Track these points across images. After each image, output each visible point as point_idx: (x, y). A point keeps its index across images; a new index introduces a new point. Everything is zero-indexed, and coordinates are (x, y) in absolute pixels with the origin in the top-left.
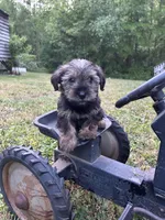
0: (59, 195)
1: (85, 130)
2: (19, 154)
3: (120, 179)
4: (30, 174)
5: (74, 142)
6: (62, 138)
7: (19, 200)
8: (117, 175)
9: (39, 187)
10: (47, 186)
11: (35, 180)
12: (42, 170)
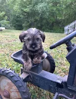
0: (24, 91)
1: (36, 59)
2: (5, 72)
3: (52, 81)
4: (10, 81)
5: (30, 65)
6: (25, 64)
7: (5, 94)
8: (51, 79)
9: (14, 88)
10: (19, 87)
11: (13, 84)
12: (16, 80)
